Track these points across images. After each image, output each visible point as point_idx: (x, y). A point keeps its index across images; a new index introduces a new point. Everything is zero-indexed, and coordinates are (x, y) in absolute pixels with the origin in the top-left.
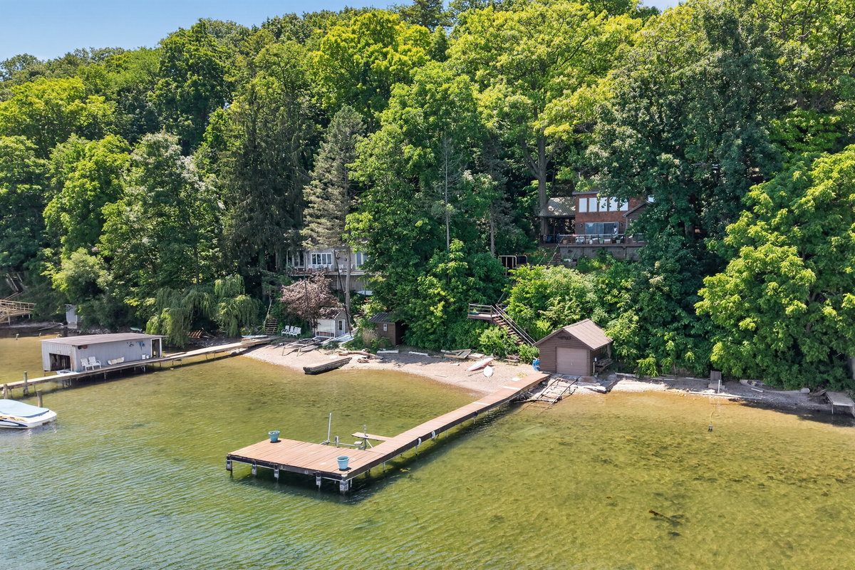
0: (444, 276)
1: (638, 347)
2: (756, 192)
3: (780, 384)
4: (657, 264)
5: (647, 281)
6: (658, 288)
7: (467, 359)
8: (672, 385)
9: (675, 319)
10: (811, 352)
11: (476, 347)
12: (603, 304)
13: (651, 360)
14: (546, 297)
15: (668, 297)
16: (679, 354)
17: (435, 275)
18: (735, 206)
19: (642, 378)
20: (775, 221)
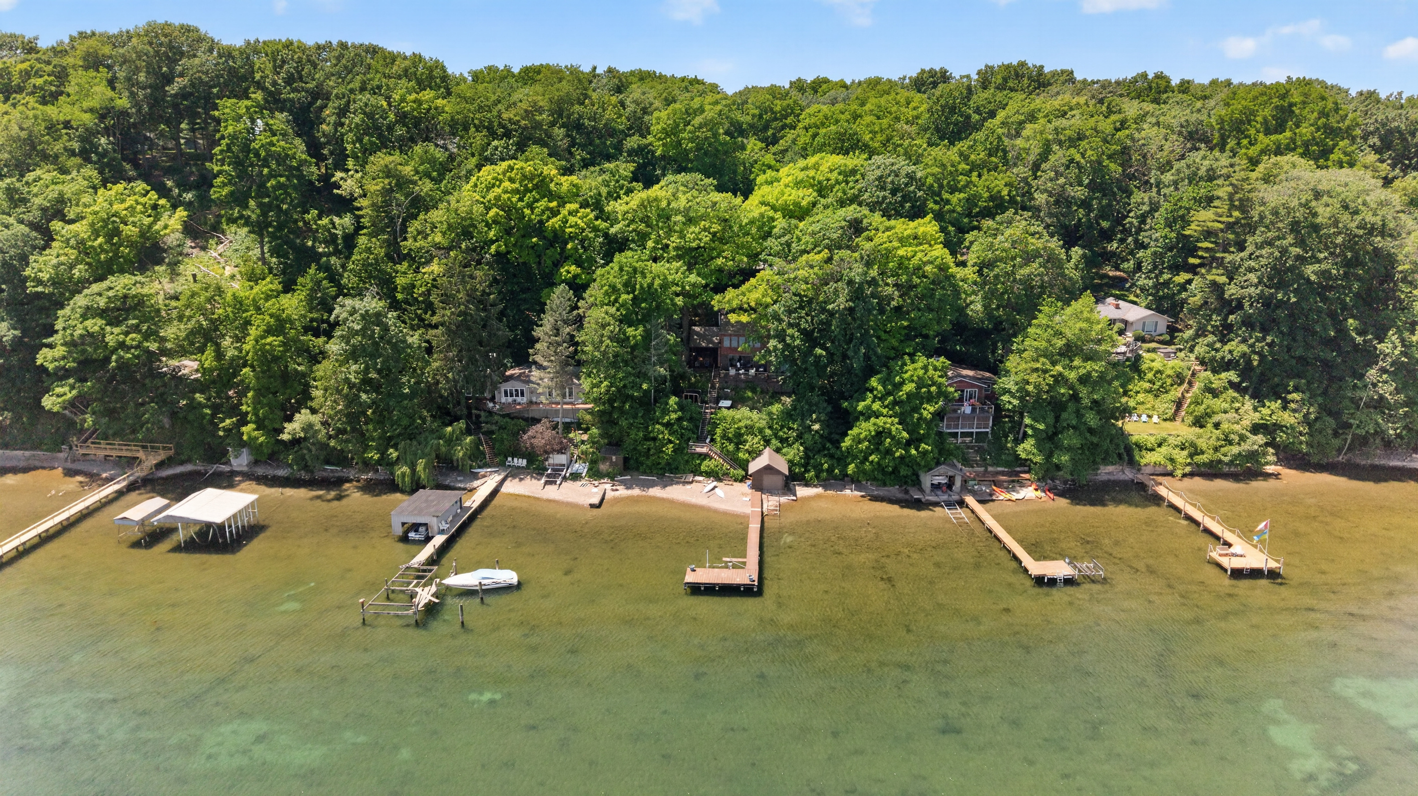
0: (668, 425)
1: (803, 466)
2: (874, 382)
3: (885, 485)
4: (814, 416)
5: (810, 427)
6: (817, 432)
7: (692, 482)
8: (826, 488)
9: (824, 448)
10: (903, 471)
11: (697, 472)
12: (776, 436)
13: (812, 473)
14: (741, 435)
15: (821, 436)
16: (830, 471)
17: (663, 425)
18: (863, 390)
19: (807, 484)
20: (886, 403)
